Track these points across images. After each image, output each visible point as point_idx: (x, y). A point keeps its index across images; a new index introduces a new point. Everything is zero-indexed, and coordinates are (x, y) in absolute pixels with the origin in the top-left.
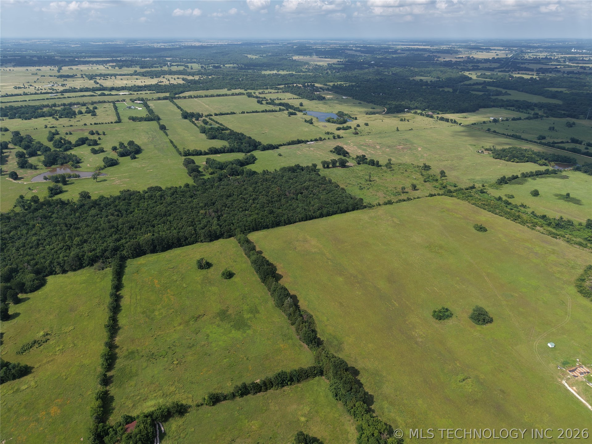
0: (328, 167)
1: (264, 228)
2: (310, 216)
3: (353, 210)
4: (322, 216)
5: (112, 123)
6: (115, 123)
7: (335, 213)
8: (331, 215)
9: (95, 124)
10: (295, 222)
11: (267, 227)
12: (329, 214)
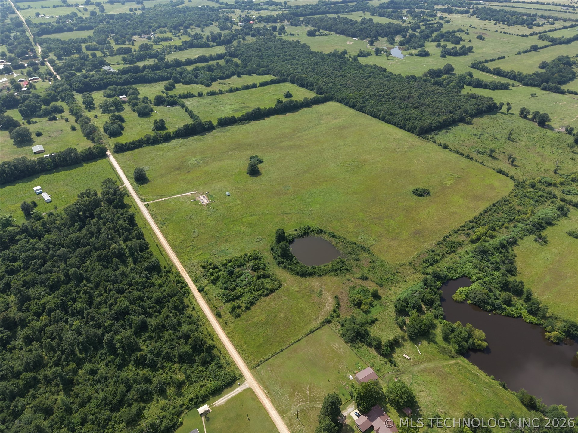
0: (525, 117)
1: (345, 104)
2: (375, 113)
3: (409, 130)
4: (383, 119)
5: (517, 35)
6: (520, 36)
7: (393, 124)
8: (390, 123)
9: (504, 33)
10: (364, 112)
11: (347, 104)
12: (389, 122)
